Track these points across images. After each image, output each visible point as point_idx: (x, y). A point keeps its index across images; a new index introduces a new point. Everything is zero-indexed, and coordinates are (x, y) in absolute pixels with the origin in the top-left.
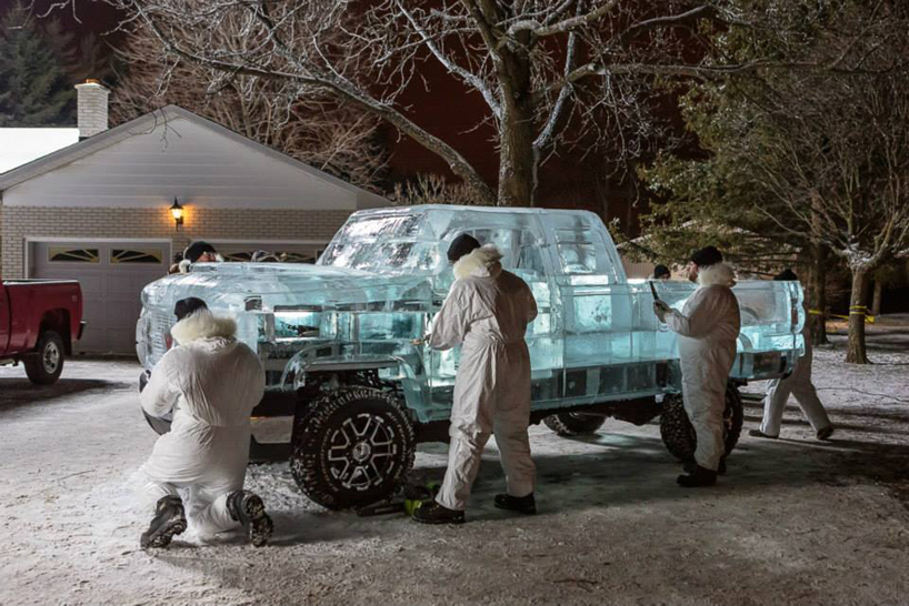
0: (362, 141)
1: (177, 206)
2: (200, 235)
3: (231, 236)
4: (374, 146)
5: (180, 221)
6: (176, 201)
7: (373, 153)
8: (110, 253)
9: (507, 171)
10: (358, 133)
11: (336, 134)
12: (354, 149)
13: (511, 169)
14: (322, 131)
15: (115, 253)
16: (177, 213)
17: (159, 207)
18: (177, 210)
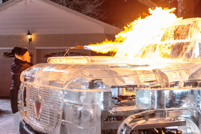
0: (97, 8)
1: (29, 34)
2: (39, 46)
3: (51, 46)
4: (101, 10)
5: (30, 40)
6: (29, 32)
7: (101, 13)
8: (3, 54)
9: (182, 11)
10: (96, 5)
11: (87, 6)
12: (94, 11)
13: (184, 10)
14: (81, 5)
15: (5, 54)
16: (29, 37)
17: (22, 35)
18: (29, 36)
